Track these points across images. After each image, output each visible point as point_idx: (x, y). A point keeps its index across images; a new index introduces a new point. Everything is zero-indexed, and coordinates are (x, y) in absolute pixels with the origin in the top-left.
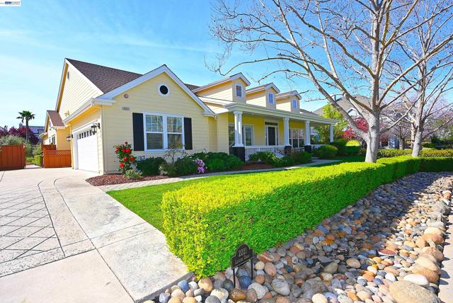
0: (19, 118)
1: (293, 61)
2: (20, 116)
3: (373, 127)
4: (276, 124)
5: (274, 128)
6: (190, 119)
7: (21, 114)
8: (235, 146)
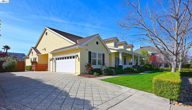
0: (3, 48)
1: (148, 36)
2: (4, 48)
3: (175, 60)
4: (126, 57)
5: (125, 58)
6: (104, 54)
7: (4, 47)
8: (120, 65)
